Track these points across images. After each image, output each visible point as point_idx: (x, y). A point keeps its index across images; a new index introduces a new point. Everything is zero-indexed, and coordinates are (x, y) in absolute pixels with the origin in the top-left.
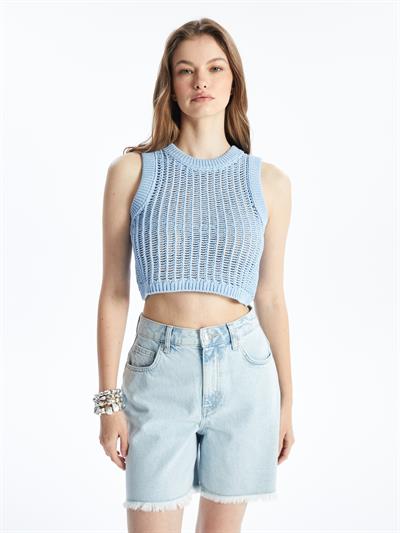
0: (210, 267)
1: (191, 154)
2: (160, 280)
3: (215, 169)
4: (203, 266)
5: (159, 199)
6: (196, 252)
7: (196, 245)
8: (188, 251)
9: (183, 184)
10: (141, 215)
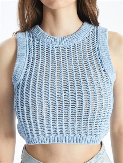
0: (73, 124)
1: (52, 34)
2: (35, 136)
3: (72, 44)
4: (67, 124)
5: (31, 73)
6: (60, 115)
7: (60, 110)
8: (54, 115)
9: (48, 60)
10: (18, 86)
